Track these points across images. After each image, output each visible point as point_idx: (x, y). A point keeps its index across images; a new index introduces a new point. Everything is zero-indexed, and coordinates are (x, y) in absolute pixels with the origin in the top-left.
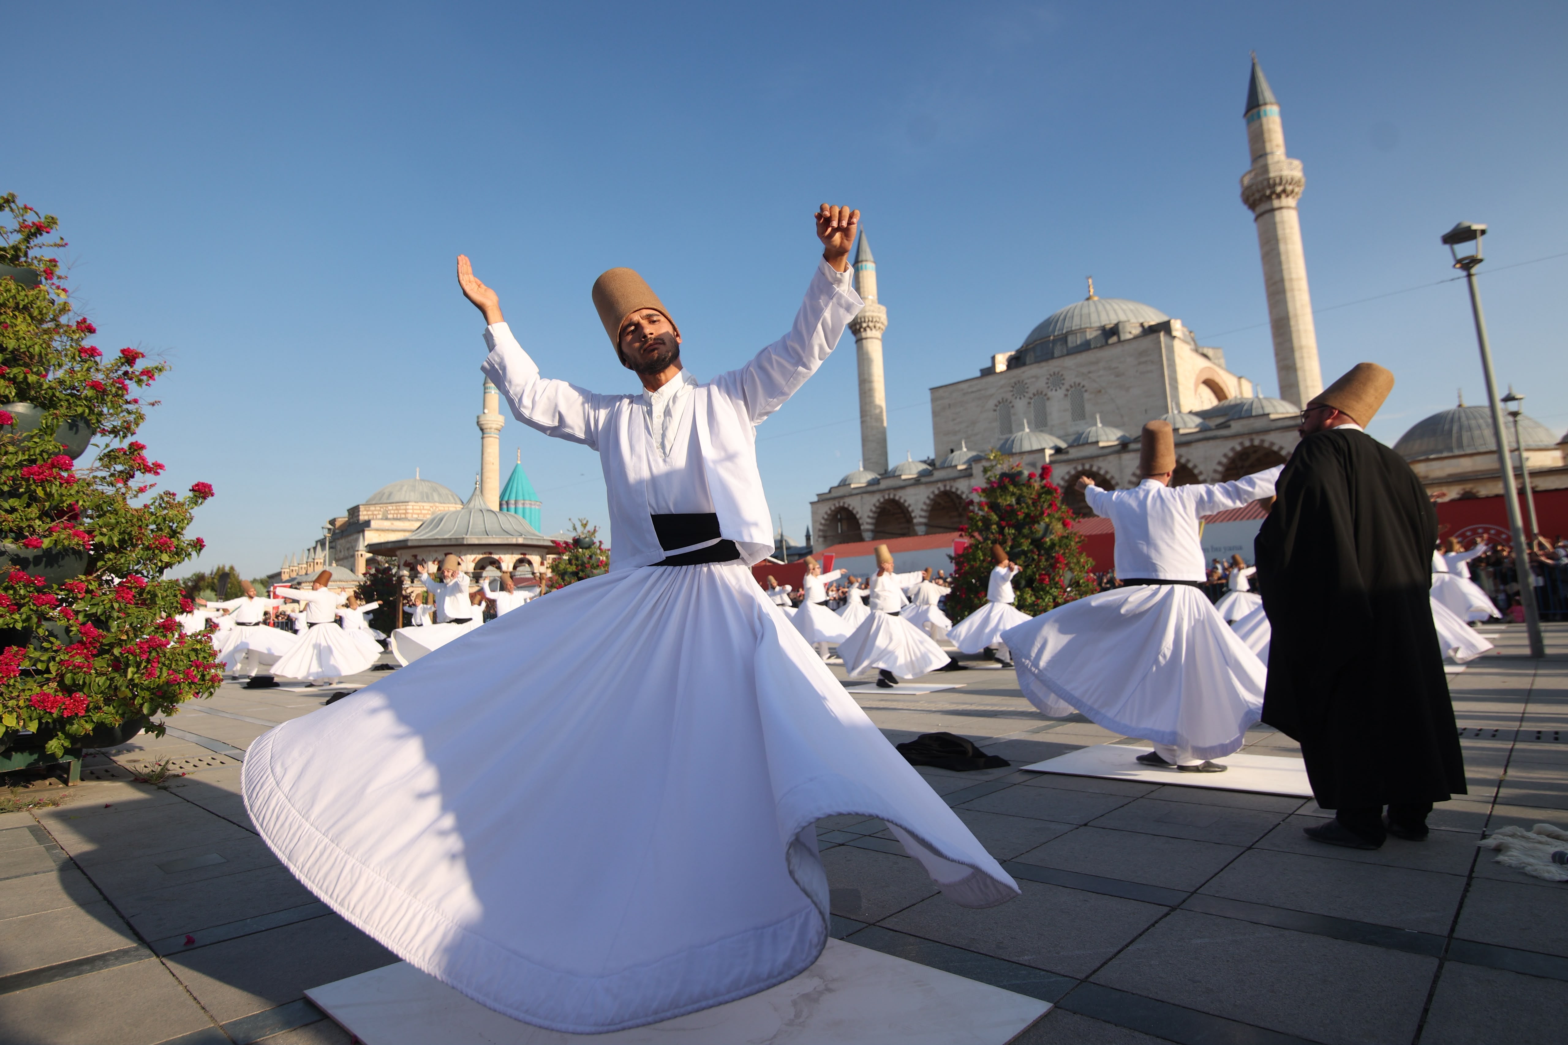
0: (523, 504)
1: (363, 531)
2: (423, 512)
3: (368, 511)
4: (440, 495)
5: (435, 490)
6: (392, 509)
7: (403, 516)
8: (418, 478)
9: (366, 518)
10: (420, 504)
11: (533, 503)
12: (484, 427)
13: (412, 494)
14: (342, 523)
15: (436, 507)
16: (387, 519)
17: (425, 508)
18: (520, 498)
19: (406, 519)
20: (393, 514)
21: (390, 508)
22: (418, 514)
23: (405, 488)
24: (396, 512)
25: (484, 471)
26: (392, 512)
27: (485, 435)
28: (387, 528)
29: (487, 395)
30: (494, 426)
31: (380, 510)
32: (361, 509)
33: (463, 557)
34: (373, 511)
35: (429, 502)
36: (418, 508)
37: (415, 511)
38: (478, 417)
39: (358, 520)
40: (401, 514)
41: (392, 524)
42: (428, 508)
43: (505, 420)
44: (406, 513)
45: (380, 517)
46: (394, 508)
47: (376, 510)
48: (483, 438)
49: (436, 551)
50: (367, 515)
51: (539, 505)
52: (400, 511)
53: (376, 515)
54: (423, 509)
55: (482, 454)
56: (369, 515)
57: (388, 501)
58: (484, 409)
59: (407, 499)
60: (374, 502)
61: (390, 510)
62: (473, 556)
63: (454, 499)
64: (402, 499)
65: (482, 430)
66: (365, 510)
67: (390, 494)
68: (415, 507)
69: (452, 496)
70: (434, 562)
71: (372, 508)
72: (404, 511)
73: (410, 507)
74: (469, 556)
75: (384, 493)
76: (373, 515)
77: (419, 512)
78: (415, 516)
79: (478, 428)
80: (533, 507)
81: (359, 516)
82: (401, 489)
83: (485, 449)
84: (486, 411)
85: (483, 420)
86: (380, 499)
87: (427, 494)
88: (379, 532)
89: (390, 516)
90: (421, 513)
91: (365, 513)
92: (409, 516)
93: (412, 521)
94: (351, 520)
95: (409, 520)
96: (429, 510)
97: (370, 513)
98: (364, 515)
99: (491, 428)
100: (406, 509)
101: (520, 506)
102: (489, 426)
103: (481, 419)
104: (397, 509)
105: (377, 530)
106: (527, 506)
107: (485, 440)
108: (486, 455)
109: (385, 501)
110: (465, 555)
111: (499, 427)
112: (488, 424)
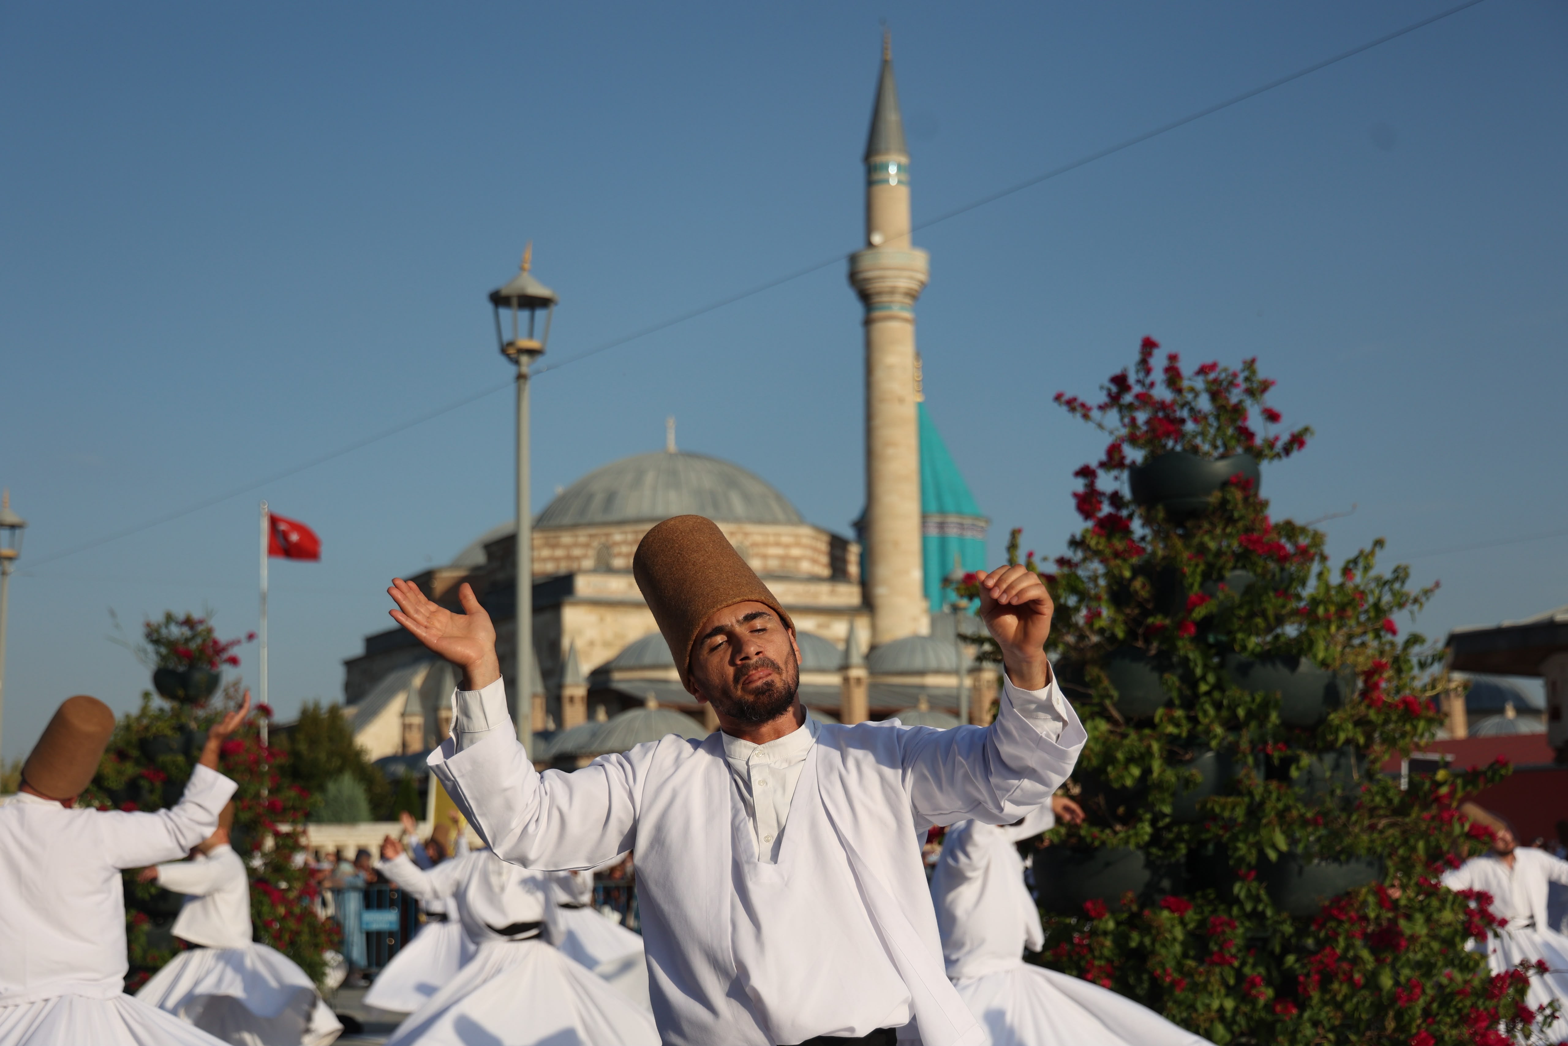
0: (942, 526)
1: (557, 607)
3: (554, 546)
4: (747, 498)
5: (731, 483)
6: (625, 543)
9: (551, 568)
11: (968, 522)
12: (877, 286)
13: (673, 495)
15: (746, 534)
16: (611, 570)
21: (618, 537)
23: (649, 478)
25: (878, 422)
26: (625, 549)
27: (877, 314)
28: (619, 597)
29: (878, 190)
30: (904, 283)
31: (587, 546)
32: (535, 543)
34: (568, 547)
38: (853, 259)
45: (588, 563)
46: (630, 537)
47: (576, 545)
48: (868, 322)
50: (549, 559)
51: (982, 530)
53: (578, 558)
55: (869, 372)
56: (561, 559)
57: (608, 518)
58: (869, 233)
60: (567, 520)
61: (616, 544)
63: (783, 509)
64: (646, 511)
65: (865, 297)
67: (610, 499)
69: (777, 500)
71: (566, 539)
75: (592, 495)
76: (569, 558)
79: (852, 293)
80: (969, 534)
82: (639, 480)
83: (876, 356)
84: (877, 239)
85: (869, 266)
86: (583, 512)
87: (712, 493)
88: (602, 611)
89: (618, 563)
97: (559, 553)
99: (892, 291)
101: (932, 533)
102: (888, 284)
103: (864, 264)
105: (596, 603)
106: (952, 532)
107: (876, 326)
108: (880, 374)
109: (599, 518)
111: (914, 285)
112: (882, 278)
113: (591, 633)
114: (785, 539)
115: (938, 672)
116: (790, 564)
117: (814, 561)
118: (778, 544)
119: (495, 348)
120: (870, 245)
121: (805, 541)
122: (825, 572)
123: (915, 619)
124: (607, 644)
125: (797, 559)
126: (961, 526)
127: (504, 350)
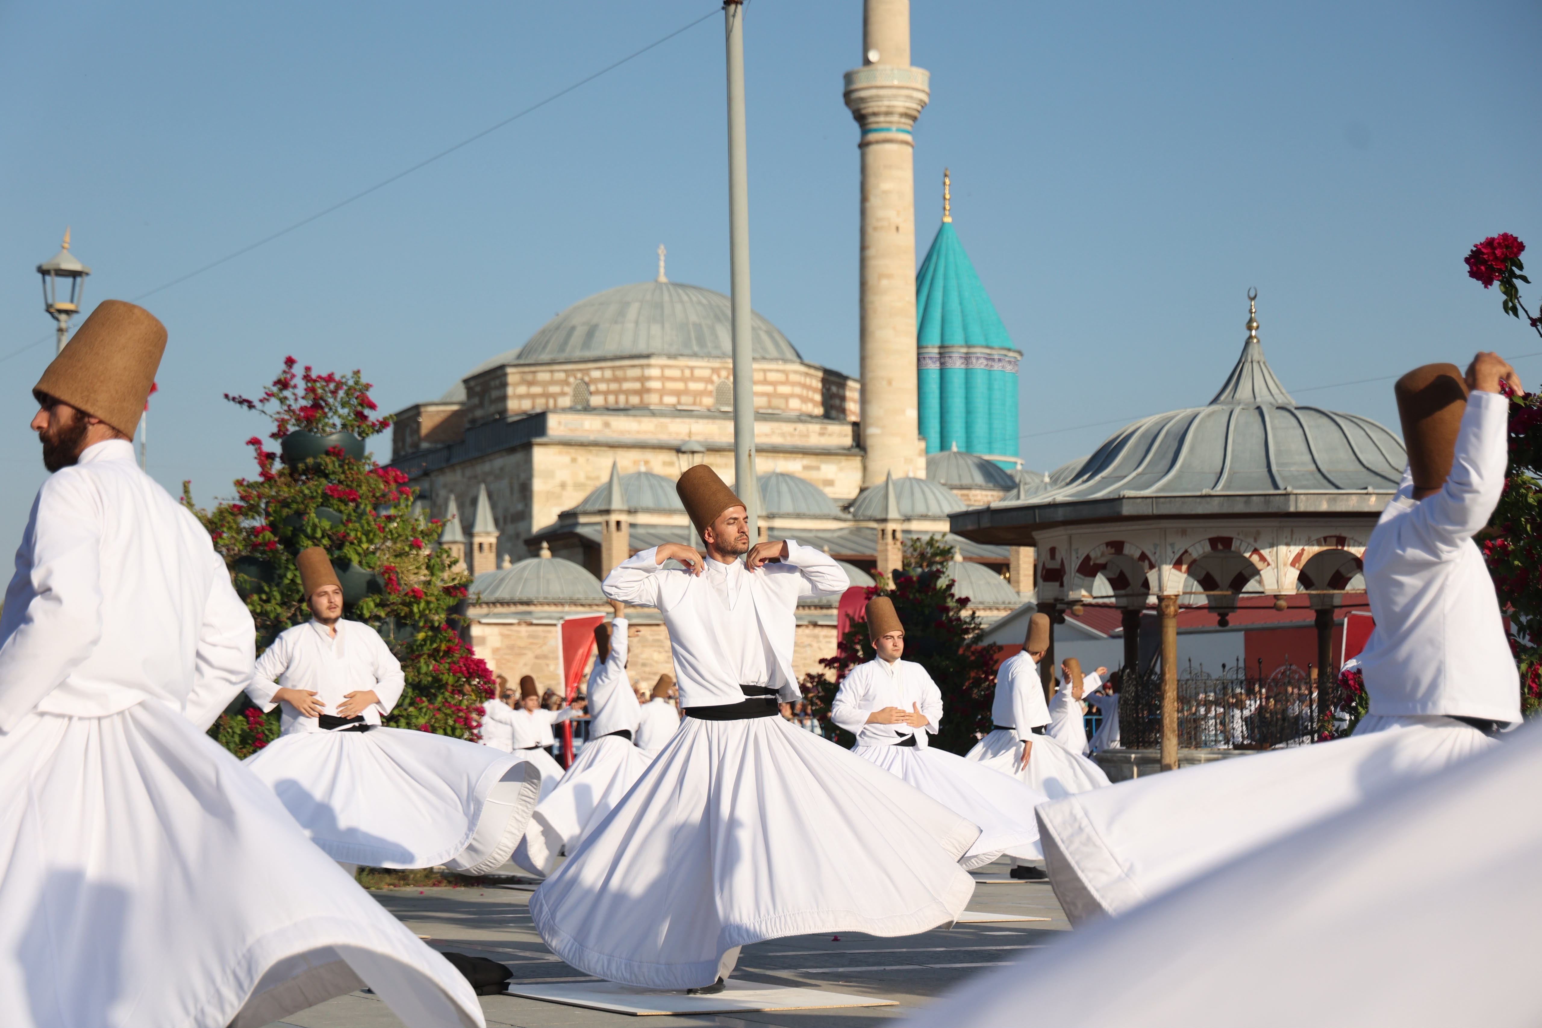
0: (967, 358)
1: (528, 447)
2: (693, 386)
3: (530, 384)
5: (720, 315)
6: (602, 380)
7: (635, 400)
8: (663, 279)
9: (526, 405)
10: (682, 362)
11: (996, 354)
12: (870, 107)
13: (656, 329)
14: (437, 420)
16: (588, 409)
17: (698, 373)
18: (956, 337)
19: (642, 410)
20: (606, 393)
21: (596, 374)
22: (678, 393)
23: (632, 312)
24: (614, 386)
25: (871, 252)
26: (603, 387)
27: (872, 137)
28: (592, 437)
30: (901, 104)
31: (566, 383)
32: (511, 379)
33: (1265, 552)
34: (545, 384)
35: (709, 356)
36: (677, 373)
37: (670, 385)
38: (849, 78)
39: (503, 412)
40: (627, 393)
41: (607, 425)
42: (706, 373)
43: (932, 82)
44: (644, 391)
45: (565, 401)
46: (608, 374)
47: (553, 382)
48: (863, 145)
49: (1184, 532)
50: (528, 396)
51: (1015, 363)
52: (626, 386)
53: (554, 396)
54: (693, 378)
55: (864, 199)
56: (533, 397)
57: (587, 354)
58: (866, 49)
59: (642, 348)
60: (545, 357)
61: (595, 381)
62: (1295, 550)
63: (777, 345)
64: (627, 347)
65: (861, 118)
66: (524, 382)
67: (591, 334)
68: (668, 373)
69: (769, 334)
70: (1178, 564)
71: (543, 376)
72: (637, 385)
73: (655, 372)
74: (1283, 549)
75: (573, 329)
76: (546, 395)
77: (680, 386)
78: (670, 400)
79: (848, 114)
80: (997, 366)
81: (504, 398)
82: (621, 313)
83: (872, 181)
84: (873, 56)
85: (863, 86)
86: (562, 348)
87: (698, 327)
88: (572, 451)
89: (596, 401)
90: (686, 392)
91: (522, 390)
92: (653, 399)
93: (662, 414)
94: (479, 413)
95: (653, 414)
96: (709, 381)
97: (536, 390)
98: (521, 397)
99: (887, 113)
100: (643, 379)
101: (956, 364)
102: (883, 105)
103: (859, 83)
104: (616, 379)
105: (567, 443)
106: (979, 365)
107: (873, 149)
108: (874, 201)
109: (578, 354)
110: (1272, 545)
111: (914, 105)
112: (879, 98)
113: (562, 475)
114: (772, 376)
115: (924, 517)
116: (776, 402)
117: (804, 400)
118: (765, 382)
119: (44, 307)
120: (867, 62)
121: (793, 377)
122: (819, 411)
123: (908, 461)
124: (578, 486)
125: (786, 397)
126: (989, 358)
127: (49, 308)
